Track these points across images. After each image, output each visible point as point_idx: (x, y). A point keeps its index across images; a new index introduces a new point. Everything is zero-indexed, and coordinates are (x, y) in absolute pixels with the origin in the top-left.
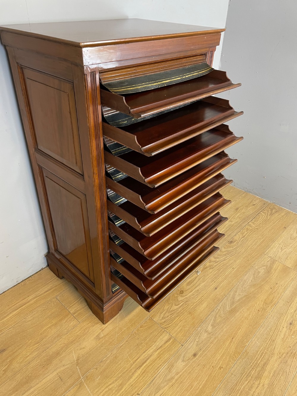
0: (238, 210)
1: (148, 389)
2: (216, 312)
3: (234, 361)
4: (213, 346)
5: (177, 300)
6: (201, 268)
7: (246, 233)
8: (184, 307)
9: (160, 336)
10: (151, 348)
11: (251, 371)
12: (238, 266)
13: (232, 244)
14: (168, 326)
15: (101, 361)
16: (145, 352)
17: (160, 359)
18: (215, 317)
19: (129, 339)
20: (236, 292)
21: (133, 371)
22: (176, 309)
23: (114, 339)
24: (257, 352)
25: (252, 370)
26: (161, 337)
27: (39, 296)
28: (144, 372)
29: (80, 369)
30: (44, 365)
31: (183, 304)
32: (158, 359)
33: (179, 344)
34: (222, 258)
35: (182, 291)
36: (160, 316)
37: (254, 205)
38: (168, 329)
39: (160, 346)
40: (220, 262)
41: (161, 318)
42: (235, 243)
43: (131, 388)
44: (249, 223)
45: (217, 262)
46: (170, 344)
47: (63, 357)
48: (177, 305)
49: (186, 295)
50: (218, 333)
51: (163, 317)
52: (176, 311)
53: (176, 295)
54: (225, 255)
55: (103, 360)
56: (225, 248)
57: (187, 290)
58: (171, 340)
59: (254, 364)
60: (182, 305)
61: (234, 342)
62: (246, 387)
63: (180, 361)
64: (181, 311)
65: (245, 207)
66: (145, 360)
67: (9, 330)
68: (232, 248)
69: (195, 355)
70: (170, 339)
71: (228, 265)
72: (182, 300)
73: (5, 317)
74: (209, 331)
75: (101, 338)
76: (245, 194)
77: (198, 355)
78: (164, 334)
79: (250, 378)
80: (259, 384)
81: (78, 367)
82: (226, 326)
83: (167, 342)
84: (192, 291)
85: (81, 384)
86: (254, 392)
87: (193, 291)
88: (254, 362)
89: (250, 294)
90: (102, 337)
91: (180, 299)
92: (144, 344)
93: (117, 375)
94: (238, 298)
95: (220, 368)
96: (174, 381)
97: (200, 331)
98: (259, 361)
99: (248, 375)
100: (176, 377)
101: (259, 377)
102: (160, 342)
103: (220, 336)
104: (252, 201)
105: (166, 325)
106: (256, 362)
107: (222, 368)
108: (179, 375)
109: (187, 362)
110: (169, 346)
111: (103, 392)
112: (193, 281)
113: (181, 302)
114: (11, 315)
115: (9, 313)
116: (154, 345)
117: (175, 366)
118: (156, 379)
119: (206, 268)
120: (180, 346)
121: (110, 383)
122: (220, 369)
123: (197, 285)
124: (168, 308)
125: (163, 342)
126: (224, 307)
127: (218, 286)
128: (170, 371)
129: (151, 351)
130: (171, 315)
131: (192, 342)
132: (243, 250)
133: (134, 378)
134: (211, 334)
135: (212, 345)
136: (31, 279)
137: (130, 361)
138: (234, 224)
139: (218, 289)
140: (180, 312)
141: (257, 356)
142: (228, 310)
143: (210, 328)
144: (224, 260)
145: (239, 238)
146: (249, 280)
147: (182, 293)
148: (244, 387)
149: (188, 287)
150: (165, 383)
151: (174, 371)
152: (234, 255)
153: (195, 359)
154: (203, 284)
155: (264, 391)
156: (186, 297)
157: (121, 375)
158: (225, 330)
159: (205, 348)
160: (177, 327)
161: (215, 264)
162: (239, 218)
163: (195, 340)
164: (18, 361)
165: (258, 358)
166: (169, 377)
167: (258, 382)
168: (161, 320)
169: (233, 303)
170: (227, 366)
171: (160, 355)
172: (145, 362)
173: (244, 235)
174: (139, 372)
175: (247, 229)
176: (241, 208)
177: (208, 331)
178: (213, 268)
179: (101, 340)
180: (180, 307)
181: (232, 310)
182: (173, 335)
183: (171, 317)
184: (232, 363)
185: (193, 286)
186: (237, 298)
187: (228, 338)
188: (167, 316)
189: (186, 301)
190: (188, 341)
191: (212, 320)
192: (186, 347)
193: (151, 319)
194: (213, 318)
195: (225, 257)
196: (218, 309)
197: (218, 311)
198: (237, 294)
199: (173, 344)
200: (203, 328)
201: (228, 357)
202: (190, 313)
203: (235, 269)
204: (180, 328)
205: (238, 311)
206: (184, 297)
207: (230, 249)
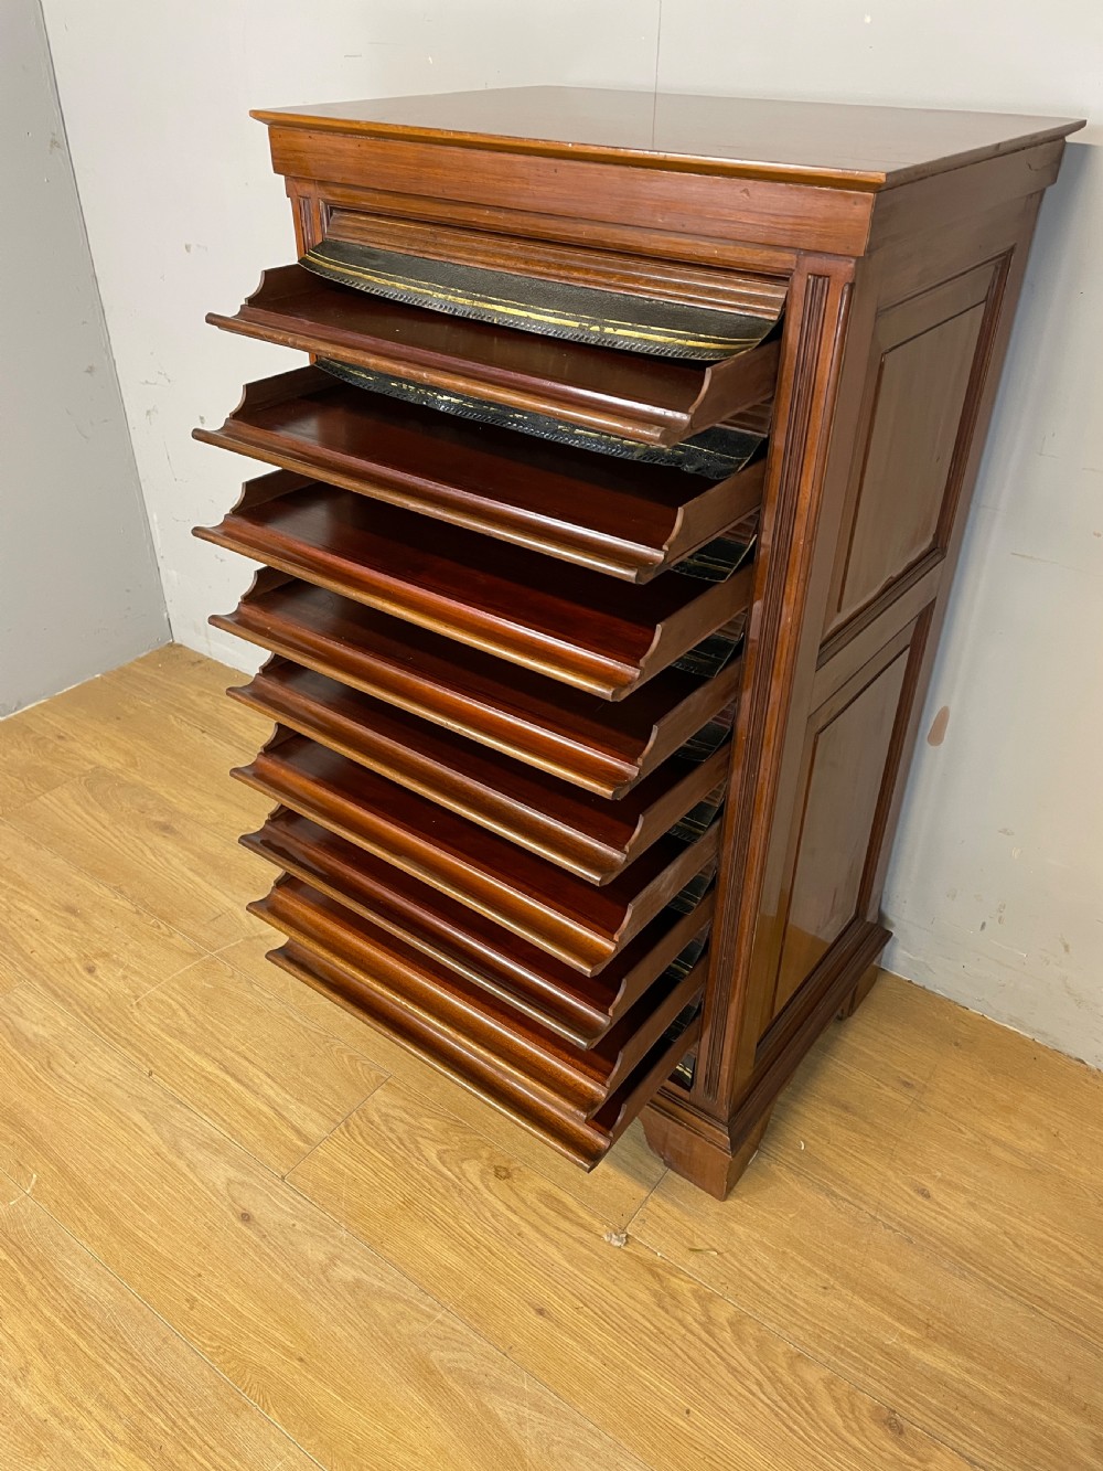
1: (160, 1094)
2: (418, 1301)
3: (212, 1353)
4: (274, 1280)
5: (465, 1159)
6: (650, 1255)
8: (434, 1180)
9: (320, 1112)
10: (280, 1091)
11: (166, 1414)
14: (357, 1133)
15: (251, 983)
16: (269, 1076)
17: (244, 1117)
18: (394, 1298)
19: (313, 1035)
20: (538, 1407)
21: (218, 1055)
22: (423, 1156)
24: (236, 1456)
25: (170, 1418)
26: (315, 1115)
28: (208, 1080)
29: (237, 945)
31: (447, 1179)
32: (243, 1113)
33: (288, 1168)
34: (741, 1358)
35: (508, 1176)
36: (395, 1106)
38: (343, 1134)
39: (284, 1113)
40: (715, 1346)
41: (384, 1110)
42: (892, 1449)
43: (170, 1055)
45: (709, 1332)
46: (291, 1141)
48: (440, 1158)
49: (490, 1191)
50: (325, 1304)
51: (388, 1115)
53: (485, 1154)
55: (255, 986)
56: (829, 1384)
57: (516, 1194)
58: (302, 1144)
59: (190, 1433)
60: (442, 1175)
61: (284, 1362)
62: (112, 1386)
63: (232, 1173)
64: (418, 1171)
66: (244, 1079)
68: (846, 1426)
69: (246, 1218)
70: (306, 1140)
72: (463, 1174)
74: (334, 1270)
77: (244, 1228)
78: (321, 1120)
79: (141, 1406)
80: (115, 1440)
82: (358, 1337)
83: (298, 1132)
84: (514, 1213)
85: (194, 956)
86: (90, 1413)
87: (515, 1218)
88: (196, 1432)
91: (472, 1169)
92: (294, 1071)
93: (210, 1021)
94: (500, 1413)
95: (192, 1301)
96: (172, 1158)
97: (334, 1237)
98: (198, 1457)
99: (153, 1399)
100: (181, 1164)
101: (139, 1442)
102: (296, 1111)
103: (313, 1309)
105: (358, 1128)
106: (198, 1441)
107: (192, 1308)
108: (186, 1170)
109: (224, 1193)
110: (283, 1138)
111: (170, 1001)
112: (566, 1218)
113: (457, 1170)
116: (288, 1097)
117: (215, 1158)
118: (185, 1110)
119: (655, 1275)
120: (280, 1172)
121: (191, 1010)
122: (187, 1301)
123: (549, 1230)
124: (427, 1130)
125: (298, 1122)
126: (445, 1338)
127: (559, 1324)
128: (202, 1145)
129: (271, 1093)
130: (400, 1139)
131: (293, 1208)
133: (197, 1059)
134: (321, 1277)
135: (279, 1279)
137: (244, 1045)
139: (540, 1320)
140: (412, 1167)
141: (219, 1449)
142: (433, 1356)
143: (345, 1273)
144: (733, 1370)
147: (497, 1174)
148: (112, 1379)
149: (531, 1198)
150: (167, 1135)
151: (200, 1156)
152: (791, 1430)
153: (234, 1219)
155: (89, 1455)
157: (208, 1029)
158: (338, 1330)
159: (268, 1251)
160: (349, 1161)
161: (690, 1318)
163: (302, 1220)
165: (212, 1454)
166: (184, 1143)
167: (121, 1437)
168: (378, 1111)
169: (472, 1384)
170: (195, 1323)
171: (254, 1116)
172: (239, 1081)
174: (209, 1069)
177: (335, 1265)
178: (663, 1308)
180: (435, 1169)
181: (431, 1372)
182: (321, 1150)
183: (389, 1142)
184: (203, 1343)
185: (542, 1217)
186: (502, 1408)
187: (305, 1341)
188: (394, 1127)
189: (461, 1190)
190: (299, 1198)
191: (382, 1284)
192: (277, 1189)
193: (381, 1082)
194: (388, 1288)
195: (760, 1377)
196: (431, 1312)
197: (422, 1312)
198: (522, 1408)
199: (292, 1151)
200: (346, 1248)
201: (225, 1332)
202: (408, 1203)
203: (681, 1423)
204: (346, 1170)
205: (431, 1403)
206: (483, 1182)
207: (831, 1409)
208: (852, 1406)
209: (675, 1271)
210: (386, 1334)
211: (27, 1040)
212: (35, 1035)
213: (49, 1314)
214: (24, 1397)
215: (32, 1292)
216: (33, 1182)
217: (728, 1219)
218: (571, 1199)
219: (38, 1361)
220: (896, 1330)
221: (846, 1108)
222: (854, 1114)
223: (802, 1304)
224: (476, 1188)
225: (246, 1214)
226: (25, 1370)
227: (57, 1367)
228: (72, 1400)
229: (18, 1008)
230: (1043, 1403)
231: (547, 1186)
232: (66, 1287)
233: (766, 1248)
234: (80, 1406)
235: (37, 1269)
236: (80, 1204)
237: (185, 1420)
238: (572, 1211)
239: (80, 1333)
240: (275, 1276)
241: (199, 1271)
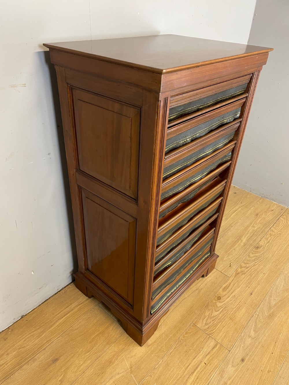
0: (259, 215)
2: (255, 317)
3: (280, 364)
4: (258, 351)
5: (217, 306)
6: (234, 274)
7: (270, 238)
8: (224, 313)
9: (206, 342)
10: (200, 354)
12: (269, 272)
13: (259, 250)
14: (212, 332)
15: (154, 369)
16: (194, 358)
17: (210, 364)
18: (256, 322)
19: (177, 346)
20: (271, 297)
21: (187, 377)
22: (217, 315)
23: (162, 346)
26: (208, 343)
27: (82, 303)
28: (197, 378)
29: (135, 377)
30: (99, 374)
31: (223, 310)
33: (226, 350)
34: (251, 264)
35: (220, 297)
36: (202, 322)
37: (273, 210)
38: (213, 335)
39: (208, 352)
40: (250, 267)
41: (204, 324)
42: (261, 249)
44: (271, 228)
45: (248, 268)
46: (217, 350)
47: (116, 365)
48: (217, 311)
49: (224, 301)
50: (261, 338)
51: (205, 324)
52: (217, 317)
53: (214, 301)
54: (254, 260)
55: (156, 367)
56: (252, 254)
57: (224, 296)
58: (218, 346)
61: (277, 346)
63: (230, 366)
64: (222, 317)
65: (265, 212)
66: (196, 366)
67: (59, 339)
68: (259, 253)
69: (243, 360)
70: (216, 345)
71: (258, 270)
72: (221, 306)
73: (52, 326)
74: (253, 336)
75: (149, 345)
76: (262, 199)
77: (246, 360)
78: (210, 341)
81: (133, 375)
82: (267, 330)
83: (213, 348)
84: (229, 296)
87: (231, 296)
89: (285, 299)
90: (151, 345)
91: (219, 304)
92: (192, 351)
93: (172, 381)
94: (274, 303)
95: (269, 372)
97: (244, 336)
102: (207, 349)
103: (263, 341)
104: (270, 206)
105: (210, 332)
107: (271, 371)
108: (231, 380)
110: (216, 352)
112: (229, 287)
113: (220, 308)
114: (57, 324)
115: (55, 321)
116: (202, 352)
117: (226, 372)
119: (238, 274)
120: (228, 352)
122: (269, 373)
123: (232, 291)
124: (209, 314)
125: (210, 348)
126: (262, 312)
127: (253, 291)
128: (222, 377)
129: (201, 357)
130: (213, 321)
131: (238, 347)
132: (271, 256)
134: (255, 339)
136: (71, 286)
137: (182, 368)
138: (257, 230)
139: (253, 294)
140: (221, 318)
142: (267, 315)
143: (252, 333)
144: (254, 266)
145: (264, 243)
146: (281, 285)
147: (220, 299)
149: (224, 293)
151: (226, 376)
152: (262, 260)
153: (244, 364)
154: (238, 289)
156: (224, 302)
157: (176, 382)
158: (267, 335)
159: (251, 353)
160: (221, 333)
161: (246, 270)
162: (261, 223)
163: (241, 345)
164: (73, 371)
166: (222, 382)
168: (204, 326)
169: (270, 308)
170: (274, 369)
171: (210, 361)
172: (197, 368)
173: (268, 240)
174: (193, 379)
175: (270, 234)
176: (261, 213)
177: (251, 336)
178: (245, 274)
179: (150, 347)
180: (221, 313)
181: (270, 315)
182: (219, 341)
183: (214, 323)
184: (278, 367)
185: (229, 291)
186: (273, 303)
187: (271, 342)
188: (209, 322)
189: (225, 307)
190: (234, 346)
191: (253, 325)
192: (233, 352)
193: (195, 325)
194: (254, 323)
195: (254, 262)
197: (258, 317)
198: (272, 300)
199: (220, 350)
200: (246, 334)
201: (274, 361)
202: (231, 319)
203: (266, 275)
204: (224, 334)
205: (276, 316)
206: (222, 302)
207: (257, 254)
208: (255, 251)
209: (236, 270)
210: (264, 324)
218: (224, 286)
220: (240, 243)
223: (238, 254)
224: (224, 304)
225: (242, 360)
230: (248, 230)
231: (221, 289)
240: (257, 351)
241: (260, 371)
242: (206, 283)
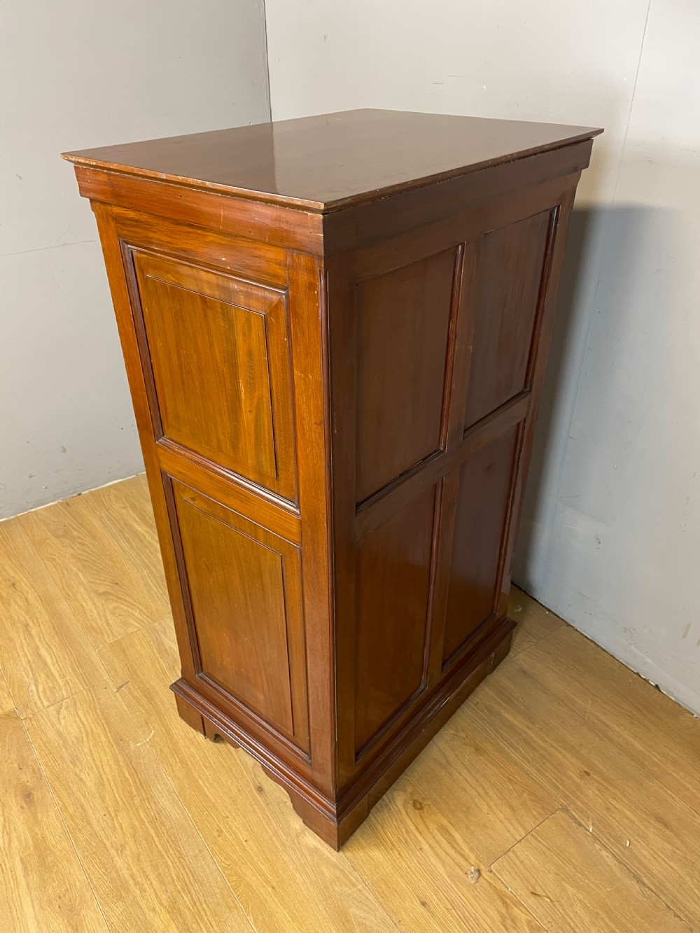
2: (349, 872)
3: (224, 867)
4: (268, 833)
11: (191, 896)
18: (335, 866)
25: (193, 900)
35: (421, 808)
49: (409, 815)
50: (294, 857)
53: (410, 789)
57: (424, 821)
59: (203, 913)
61: (263, 886)
62: (166, 870)
69: (260, 789)
74: (303, 838)
77: (257, 795)
79: (179, 888)
80: (161, 904)
82: (308, 884)
84: (420, 833)
86: (152, 883)
87: (420, 838)
88: (206, 914)
95: (220, 832)
98: (204, 929)
99: (187, 885)
101: (174, 910)
103: (286, 858)
106: (206, 919)
109: (251, 770)
112: (453, 847)
113: (390, 795)
119: (504, 902)
122: (218, 831)
123: (439, 851)
126: (361, 902)
127: (433, 915)
134: (295, 839)
135: (271, 833)
139: (422, 909)
141: (216, 928)
142: (351, 911)
143: (310, 841)
147: (414, 805)
148: (167, 866)
149: (433, 827)
154: (442, 872)
155: (144, 907)
159: (269, 814)
165: (211, 930)
167: (165, 903)
170: (219, 847)
177: (305, 834)
178: (505, 926)
181: (348, 921)
184: (221, 860)
187: (278, 877)
189: (390, 810)
191: (329, 855)
194: (333, 859)
196: (356, 882)
197: (351, 881)
201: (235, 857)
206: (404, 808)
209: (518, 904)
211: (166, 650)
212: (170, 648)
213: (143, 817)
214: (119, 863)
215: (137, 802)
216: (151, 735)
217: (563, 879)
218: (460, 837)
219: (131, 843)
221: (666, 825)
222: (672, 831)
224: (400, 811)
226: (123, 846)
227: (140, 850)
228: (144, 872)
229: (165, 630)
231: (445, 822)
232: (155, 802)
233: (585, 907)
234: (147, 877)
235: (143, 787)
236: (173, 755)
237: (201, 903)
238: (458, 844)
239: (157, 833)
240: (269, 831)
241: (228, 814)
242: (467, 790)
